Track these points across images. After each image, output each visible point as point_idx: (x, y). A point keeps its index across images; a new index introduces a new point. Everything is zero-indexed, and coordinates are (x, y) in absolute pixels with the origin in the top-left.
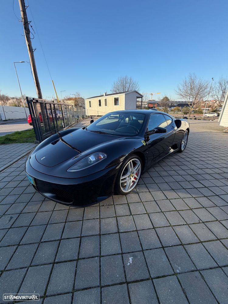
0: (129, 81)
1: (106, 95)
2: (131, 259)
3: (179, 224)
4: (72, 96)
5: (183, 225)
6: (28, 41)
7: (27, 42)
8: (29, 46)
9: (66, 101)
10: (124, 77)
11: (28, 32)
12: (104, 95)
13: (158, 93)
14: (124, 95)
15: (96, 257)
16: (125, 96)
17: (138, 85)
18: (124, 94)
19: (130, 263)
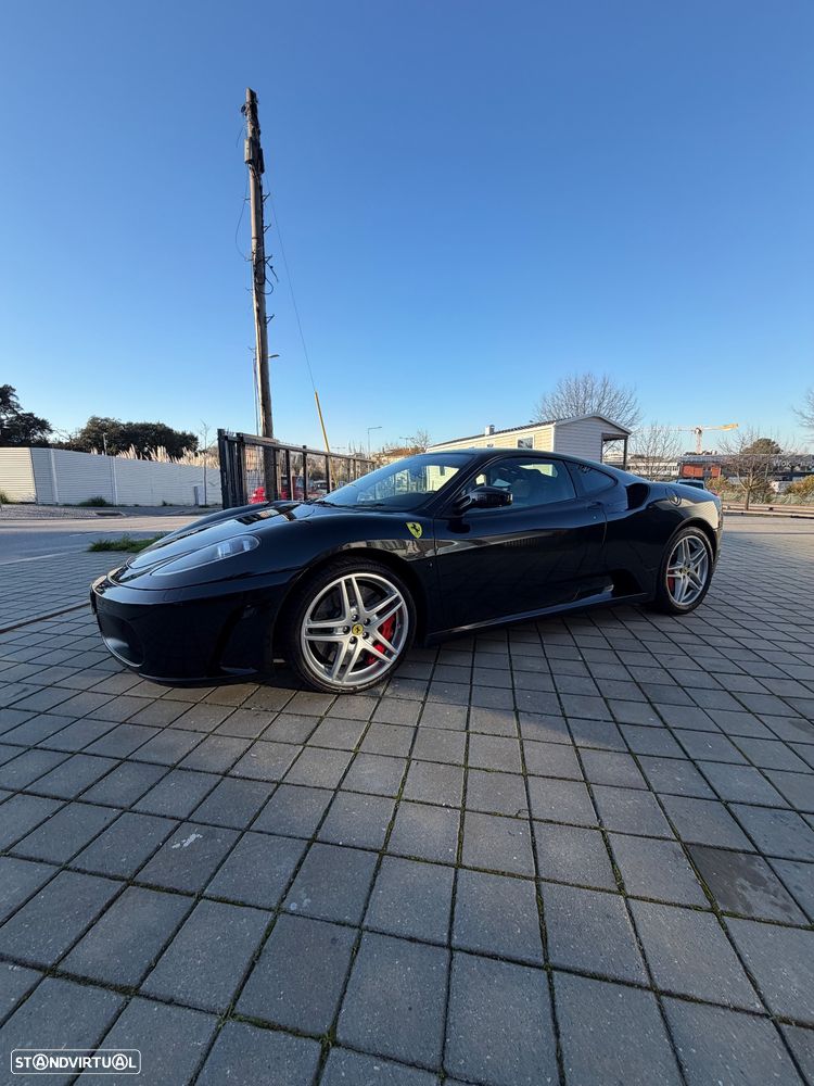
0: (598, 388)
1: (492, 432)
2: (193, 837)
3: (429, 801)
4: (403, 445)
5: (447, 807)
6: (257, 300)
7: (255, 301)
8: (258, 310)
9: (385, 458)
10: (581, 378)
11: (260, 278)
12: (487, 431)
13: (725, 426)
14: (553, 429)
15: (113, 808)
16: (556, 432)
17: (632, 400)
18: (551, 426)
19: (182, 845)
